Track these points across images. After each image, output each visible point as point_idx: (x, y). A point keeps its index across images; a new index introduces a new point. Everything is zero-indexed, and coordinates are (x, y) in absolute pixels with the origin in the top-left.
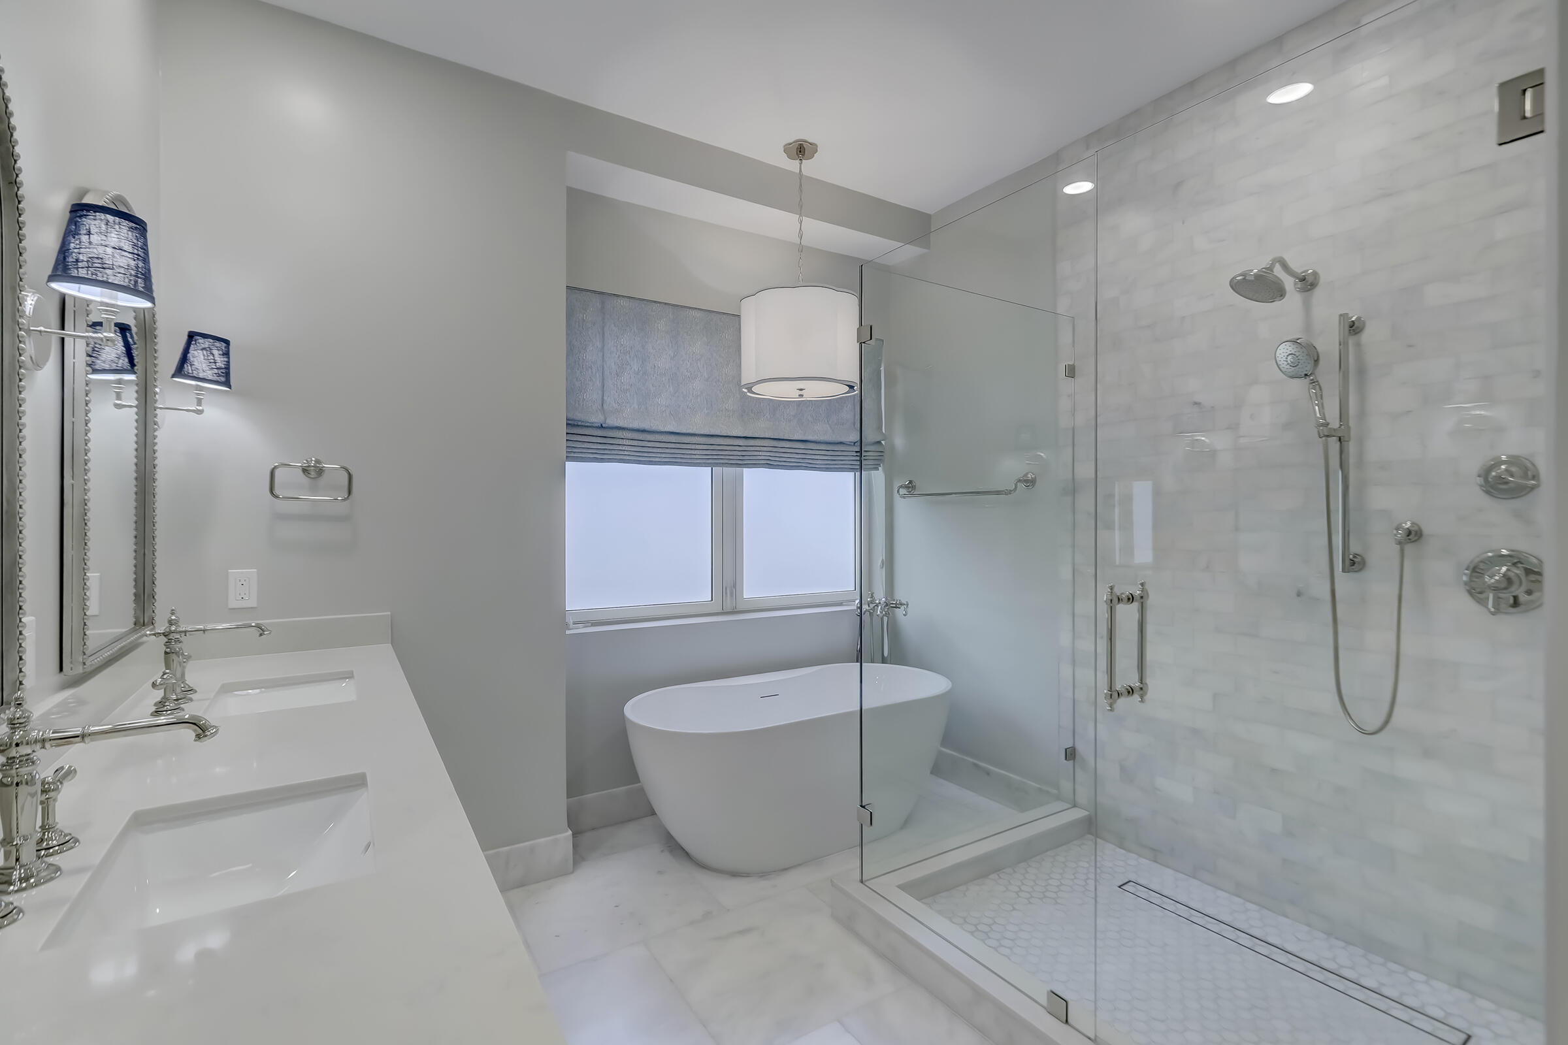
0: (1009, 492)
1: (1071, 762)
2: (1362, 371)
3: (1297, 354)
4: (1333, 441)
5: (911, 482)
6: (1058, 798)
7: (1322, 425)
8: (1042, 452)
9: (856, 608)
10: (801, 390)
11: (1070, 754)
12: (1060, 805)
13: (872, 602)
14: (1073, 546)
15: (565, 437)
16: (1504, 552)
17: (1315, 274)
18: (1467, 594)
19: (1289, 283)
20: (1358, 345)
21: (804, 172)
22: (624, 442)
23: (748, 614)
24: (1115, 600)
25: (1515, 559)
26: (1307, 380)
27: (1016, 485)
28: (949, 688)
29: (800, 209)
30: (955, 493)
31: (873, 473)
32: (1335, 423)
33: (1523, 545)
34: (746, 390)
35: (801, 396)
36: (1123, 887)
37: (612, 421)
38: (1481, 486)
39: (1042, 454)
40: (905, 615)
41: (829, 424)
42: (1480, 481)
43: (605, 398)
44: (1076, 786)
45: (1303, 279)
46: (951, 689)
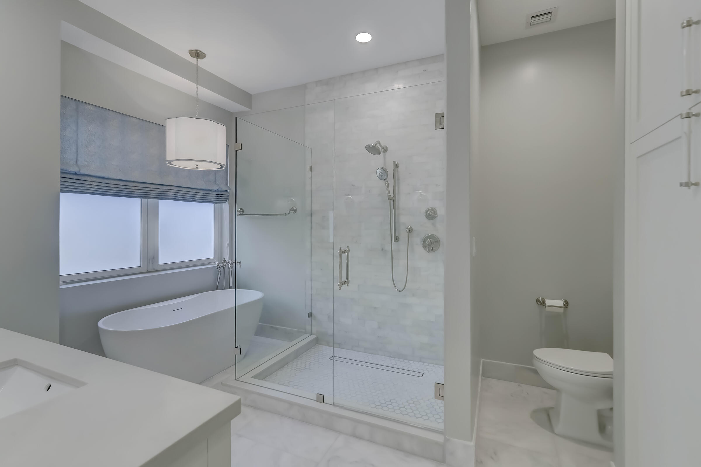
0: (286, 215)
1: (310, 318)
2: (398, 179)
3: (383, 172)
4: (392, 200)
5: (241, 209)
6: (306, 333)
7: (389, 196)
8: (293, 198)
9: (216, 265)
10: (197, 165)
11: (310, 315)
12: (307, 335)
13: (224, 262)
14: (311, 236)
15: (59, 179)
16: (430, 235)
17: (386, 147)
18: (422, 247)
19: (381, 150)
20: (398, 171)
21: (199, 65)
22: (92, 183)
23: (161, 272)
24: (341, 252)
25: (432, 237)
26: (385, 181)
27: (289, 212)
28: (263, 296)
29: (197, 82)
30: (257, 215)
31: (224, 204)
32: (392, 196)
33: (434, 233)
34: (167, 163)
35: (197, 168)
36: (331, 359)
37: (83, 171)
38: (425, 216)
39: (293, 199)
40: (240, 267)
41: (204, 181)
42: (425, 214)
43: (79, 158)
44: (312, 327)
45: (384, 149)
46: (263, 297)
